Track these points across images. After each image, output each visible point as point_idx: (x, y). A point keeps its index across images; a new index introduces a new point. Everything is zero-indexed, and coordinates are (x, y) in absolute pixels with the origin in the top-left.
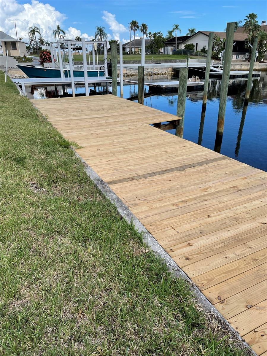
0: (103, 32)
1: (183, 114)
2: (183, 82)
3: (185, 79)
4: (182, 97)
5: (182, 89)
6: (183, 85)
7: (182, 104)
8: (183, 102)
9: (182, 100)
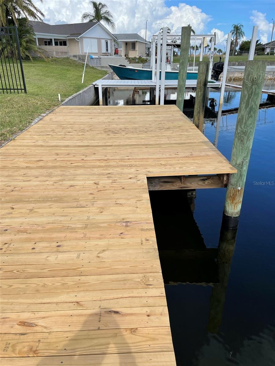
0: (241, 30)
1: (243, 162)
2: (248, 92)
3: (253, 87)
4: (243, 126)
5: (246, 107)
6: (249, 98)
7: (242, 141)
8: (246, 138)
9: (242, 131)
